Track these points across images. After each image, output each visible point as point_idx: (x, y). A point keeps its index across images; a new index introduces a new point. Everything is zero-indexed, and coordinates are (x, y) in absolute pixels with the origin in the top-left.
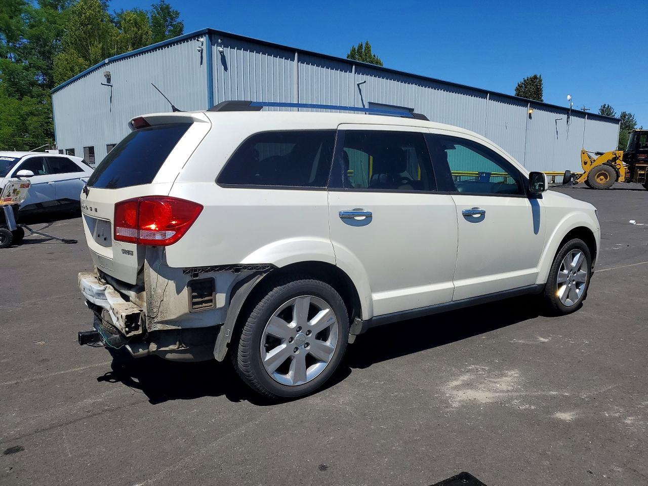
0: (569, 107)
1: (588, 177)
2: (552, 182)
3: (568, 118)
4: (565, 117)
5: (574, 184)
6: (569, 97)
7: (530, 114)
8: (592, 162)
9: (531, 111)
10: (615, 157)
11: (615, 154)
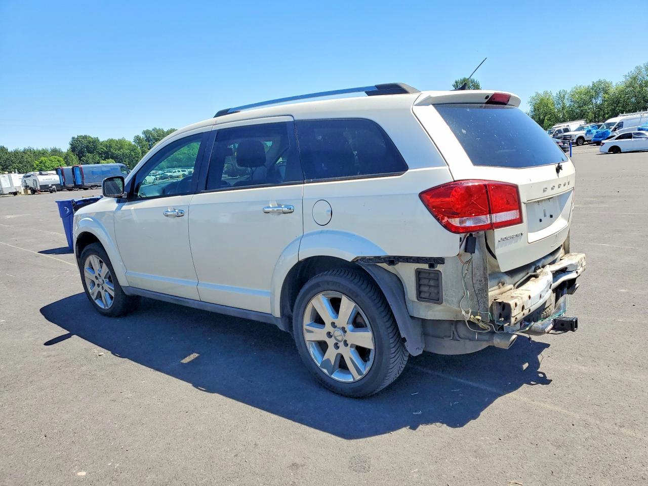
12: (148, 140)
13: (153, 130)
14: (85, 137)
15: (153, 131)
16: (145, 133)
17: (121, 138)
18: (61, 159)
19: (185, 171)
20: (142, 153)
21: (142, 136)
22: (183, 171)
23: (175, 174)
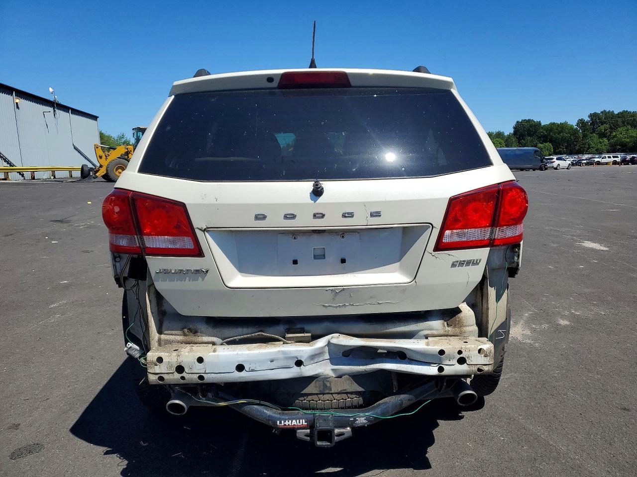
0: (52, 99)
1: (107, 170)
2: (52, 177)
3: (54, 111)
4: (51, 109)
5: (94, 178)
6: (51, 90)
7: (17, 103)
8: (106, 156)
9: (17, 101)
10: (127, 152)
11: (127, 149)
12: (593, 123)
13: (602, 112)
14: (529, 121)
15: (601, 114)
16: (591, 116)
17: (563, 122)
18: (503, 142)
19: (617, 157)
20: (583, 137)
21: (587, 119)
22: (614, 157)
23: (604, 161)
